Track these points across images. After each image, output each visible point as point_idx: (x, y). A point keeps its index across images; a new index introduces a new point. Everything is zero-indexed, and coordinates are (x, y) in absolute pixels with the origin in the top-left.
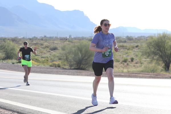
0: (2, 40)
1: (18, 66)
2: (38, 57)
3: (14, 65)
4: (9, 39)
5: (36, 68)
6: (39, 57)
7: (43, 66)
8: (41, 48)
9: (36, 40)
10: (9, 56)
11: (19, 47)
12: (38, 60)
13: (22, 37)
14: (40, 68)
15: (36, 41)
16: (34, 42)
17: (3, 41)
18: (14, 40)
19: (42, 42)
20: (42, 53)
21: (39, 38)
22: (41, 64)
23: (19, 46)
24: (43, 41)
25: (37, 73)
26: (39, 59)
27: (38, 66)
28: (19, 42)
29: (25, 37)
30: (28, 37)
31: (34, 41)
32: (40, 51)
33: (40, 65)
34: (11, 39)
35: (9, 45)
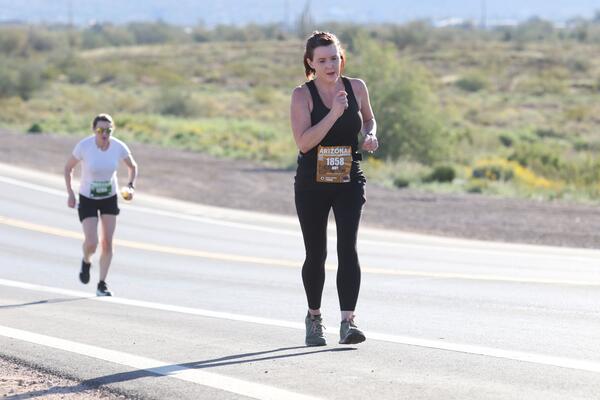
1: (434, 200)
2: (553, 147)
3: (404, 192)
4: (374, 35)
5: (543, 210)
6: (564, 147)
7: (584, 201)
8: (573, 91)
9: (540, 38)
11: (437, 81)
12: (555, 163)
13: (455, 21)
14: (570, 212)
15: (546, 46)
16: (533, 52)
18: (405, 39)
19: (579, 51)
20: (579, 120)
21: (560, 25)
22: (572, 187)
23: (438, 76)
24: (589, 48)
25: (552, 244)
26: (562, 160)
27: (556, 203)
28: (438, 54)
29: (476, 22)
30: (491, 23)
31: (533, 45)
32: (565, 110)
33: (567, 197)
34: (387, 32)
35: (378, 70)
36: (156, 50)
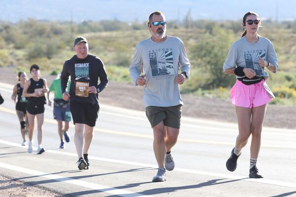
0: (200, 28)
4: (222, 26)
10: (223, 76)
17: (204, 30)
29: (273, 20)
34: (229, 25)
35: (224, 43)
36: (114, 34)
